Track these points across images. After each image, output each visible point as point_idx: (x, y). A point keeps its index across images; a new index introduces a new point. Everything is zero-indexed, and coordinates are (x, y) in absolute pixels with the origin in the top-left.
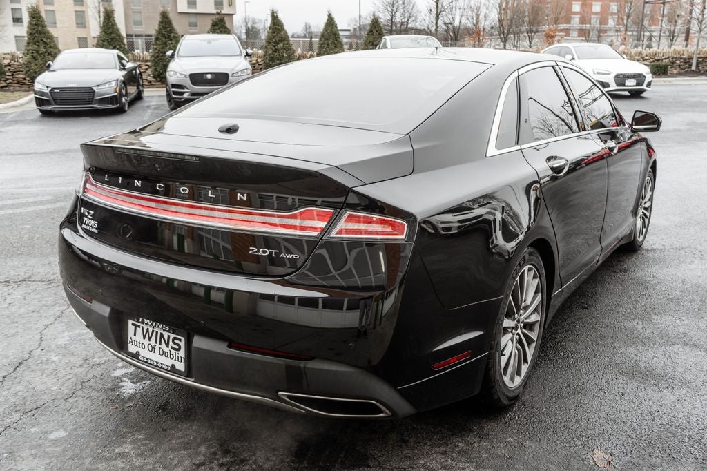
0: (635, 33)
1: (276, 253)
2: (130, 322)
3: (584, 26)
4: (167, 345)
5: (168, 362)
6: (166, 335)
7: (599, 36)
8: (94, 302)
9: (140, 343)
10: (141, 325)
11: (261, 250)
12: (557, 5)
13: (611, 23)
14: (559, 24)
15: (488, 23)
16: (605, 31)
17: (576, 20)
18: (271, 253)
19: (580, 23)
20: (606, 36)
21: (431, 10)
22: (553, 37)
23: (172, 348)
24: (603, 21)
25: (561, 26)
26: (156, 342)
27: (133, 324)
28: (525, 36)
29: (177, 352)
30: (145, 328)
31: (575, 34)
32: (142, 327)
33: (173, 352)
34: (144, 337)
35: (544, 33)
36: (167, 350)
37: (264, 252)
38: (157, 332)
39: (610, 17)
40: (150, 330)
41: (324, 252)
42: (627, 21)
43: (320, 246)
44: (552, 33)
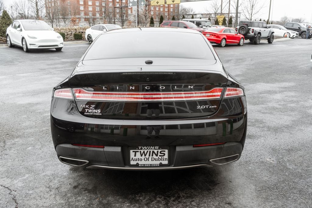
0: (108, 20)
1: (208, 106)
2: (131, 151)
3: (87, 17)
4: (157, 155)
5: (158, 163)
6: (156, 151)
7: (94, 21)
8: (105, 147)
9: (138, 159)
10: (139, 150)
11: (202, 107)
12: (74, 7)
13: (98, 15)
14: (76, 15)
15: (43, 14)
16: (96, 19)
17: (82, 14)
18: (206, 107)
19: (84, 15)
20: (97, 21)
21: (12, 7)
22: (75, 21)
23: (160, 156)
24: (94, 15)
25: (77, 16)
26: (149, 156)
27: (133, 152)
28: (62, 21)
29: (163, 157)
30: (142, 151)
31: (83, 20)
32: (140, 152)
33: (160, 157)
34: (142, 155)
35: (71, 19)
36: (157, 157)
37: (203, 107)
38: (150, 152)
39: (97, 13)
40: (146, 151)
41: (224, 103)
42: (105, 15)
43: (223, 101)
44: (75, 19)
